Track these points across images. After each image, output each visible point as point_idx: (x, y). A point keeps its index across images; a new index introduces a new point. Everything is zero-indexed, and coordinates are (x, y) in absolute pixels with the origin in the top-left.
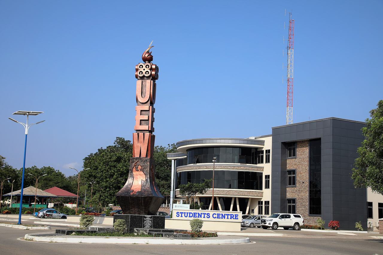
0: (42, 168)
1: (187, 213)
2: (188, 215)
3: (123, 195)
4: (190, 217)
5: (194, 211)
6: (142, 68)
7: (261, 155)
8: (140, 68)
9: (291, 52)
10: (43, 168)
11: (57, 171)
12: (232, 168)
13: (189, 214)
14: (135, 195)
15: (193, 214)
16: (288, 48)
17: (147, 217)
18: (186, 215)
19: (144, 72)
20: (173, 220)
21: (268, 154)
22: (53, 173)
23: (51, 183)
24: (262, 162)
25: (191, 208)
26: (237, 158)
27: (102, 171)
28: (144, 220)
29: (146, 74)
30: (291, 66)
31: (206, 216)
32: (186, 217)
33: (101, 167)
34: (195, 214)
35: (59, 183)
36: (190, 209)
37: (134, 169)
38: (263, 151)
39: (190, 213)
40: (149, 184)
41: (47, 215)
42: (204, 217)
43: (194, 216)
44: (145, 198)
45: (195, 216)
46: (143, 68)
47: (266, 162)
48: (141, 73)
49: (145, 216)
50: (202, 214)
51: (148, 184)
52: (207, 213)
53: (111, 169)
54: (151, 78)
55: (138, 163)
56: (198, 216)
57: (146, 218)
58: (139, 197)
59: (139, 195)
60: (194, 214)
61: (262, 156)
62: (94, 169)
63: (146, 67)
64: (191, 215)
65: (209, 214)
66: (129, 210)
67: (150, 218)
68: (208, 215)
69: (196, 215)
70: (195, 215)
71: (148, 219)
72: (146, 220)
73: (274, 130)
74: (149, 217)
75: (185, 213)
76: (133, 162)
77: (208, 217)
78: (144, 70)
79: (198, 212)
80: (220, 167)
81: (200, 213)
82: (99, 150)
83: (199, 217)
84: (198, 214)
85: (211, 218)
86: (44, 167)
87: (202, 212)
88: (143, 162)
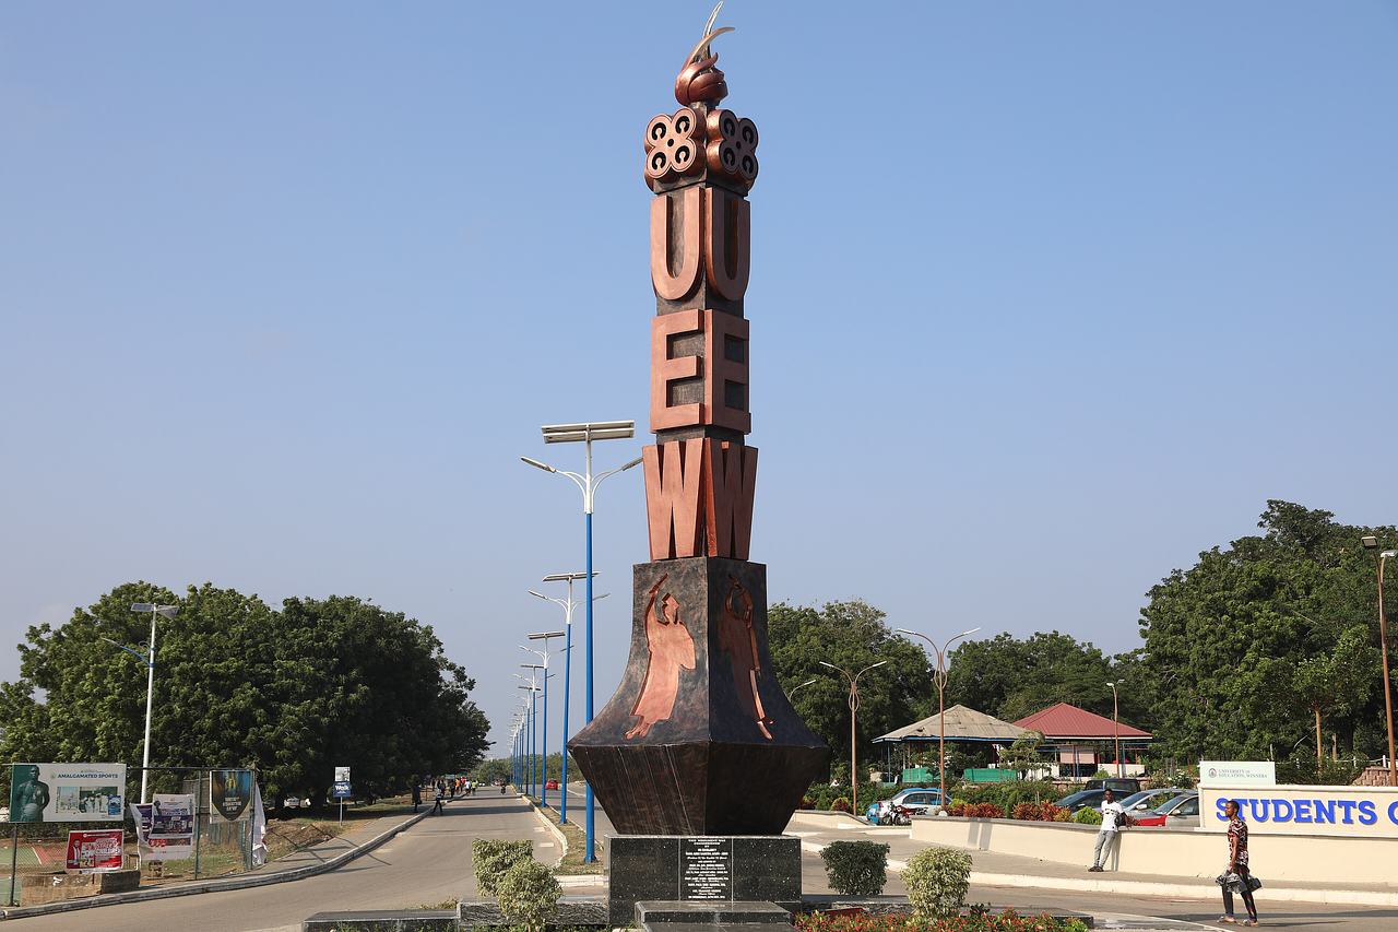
0: (1032, 639)
1: (1265, 803)
2: (1271, 813)
3: (597, 744)
4: (1277, 819)
5: (1295, 792)
6: (662, 136)
8: (655, 137)
10: (1036, 639)
11: (1084, 645)
13: (1271, 807)
14: (643, 740)
15: (1294, 806)
17: (703, 847)
18: (1260, 814)
19: (670, 153)
20: (1207, 834)
22: (1070, 655)
23: (1058, 690)
25: (1283, 777)
27: (1204, 637)
28: (686, 862)
29: (678, 160)
31: (1355, 813)
32: (1262, 820)
33: (1198, 622)
34: (1303, 807)
35: (1087, 688)
36: (1277, 783)
37: (651, 619)
39: (1277, 803)
40: (707, 682)
41: (905, 812)
42: (1348, 820)
43: (1299, 815)
44: (680, 751)
45: (1304, 816)
46: (666, 138)
48: (659, 162)
49: (691, 838)
50: (1336, 807)
51: (703, 683)
52: (1360, 799)
53: (1234, 627)
54: (704, 177)
55: (663, 586)
56: (1319, 814)
57: (694, 848)
58: (657, 750)
60: (1298, 807)
62: (1174, 632)
63: (678, 130)
64: (1284, 811)
65: (1372, 805)
66: (634, 813)
67: (720, 848)
68: (1368, 808)
69: (1307, 811)
70: (1300, 811)
71: (707, 851)
72: (695, 862)
74: (711, 847)
75: (1256, 801)
77: (1367, 817)
78: (671, 143)
79: (1317, 796)
81: (1325, 799)
82: (1202, 555)
83: (1322, 821)
84: (1314, 806)
85: (1384, 826)
86: (1037, 634)
87: (1336, 797)
88: (682, 579)
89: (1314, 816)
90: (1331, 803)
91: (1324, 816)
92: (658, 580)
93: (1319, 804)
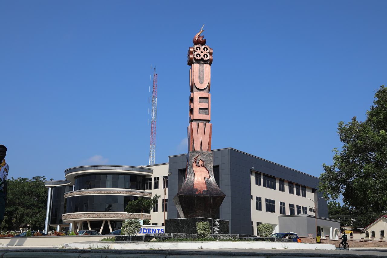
3: (187, 194)
5: (148, 227)
7: (149, 182)
8: (197, 50)
9: (155, 100)
12: (126, 192)
13: (142, 230)
14: (201, 194)
15: (147, 230)
16: (153, 96)
19: (202, 55)
21: (156, 181)
24: (150, 188)
26: (128, 184)
28: (214, 225)
29: (204, 57)
30: (155, 111)
32: (140, 233)
34: (149, 230)
37: (194, 165)
38: (152, 178)
42: (158, 233)
43: (148, 232)
46: (201, 51)
47: (155, 188)
48: (198, 56)
49: (214, 219)
50: (156, 230)
55: (199, 157)
59: (207, 194)
61: (151, 183)
63: (204, 50)
64: (145, 231)
66: (193, 213)
68: (162, 230)
71: (216, 223)
73: (171, 158)
76: (193, 156)
80: (114, 192)
84: (152, 230)
87: (157, 228)
88: (205, 156)
89: (152, 232)
90: (155, 229)
91: (153, 232)
92: (198, 155)
93: (153, 229)
